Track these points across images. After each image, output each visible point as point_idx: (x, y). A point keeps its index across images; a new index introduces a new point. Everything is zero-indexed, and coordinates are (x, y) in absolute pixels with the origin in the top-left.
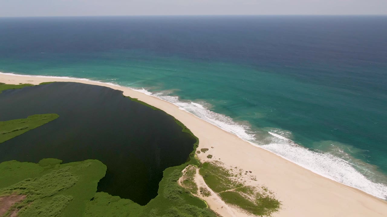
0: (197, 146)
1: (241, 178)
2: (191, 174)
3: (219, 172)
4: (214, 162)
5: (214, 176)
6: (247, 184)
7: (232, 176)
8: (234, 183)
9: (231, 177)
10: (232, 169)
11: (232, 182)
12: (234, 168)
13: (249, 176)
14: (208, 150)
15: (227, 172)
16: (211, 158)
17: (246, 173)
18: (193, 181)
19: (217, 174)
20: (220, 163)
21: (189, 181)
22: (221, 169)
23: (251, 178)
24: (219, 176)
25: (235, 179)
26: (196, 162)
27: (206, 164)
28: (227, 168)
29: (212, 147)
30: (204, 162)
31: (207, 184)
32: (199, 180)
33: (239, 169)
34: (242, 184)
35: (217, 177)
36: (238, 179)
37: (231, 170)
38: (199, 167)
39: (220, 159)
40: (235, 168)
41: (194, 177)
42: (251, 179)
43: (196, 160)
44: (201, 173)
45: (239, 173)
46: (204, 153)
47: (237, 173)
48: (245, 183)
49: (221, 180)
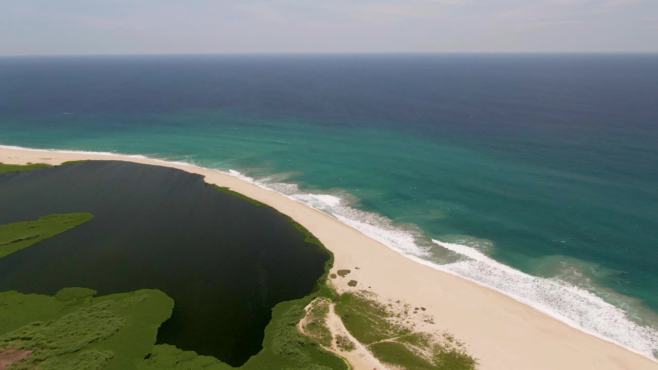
0: (331, 266)
1: (407, 320)
2: (321, 313)
3: (369, 309)
4: (360, 292)
5: (360, 316)
6: (417, 330)
7: (392, 316)
8: (395, 328)
9: (390, 318)
10: (392, 304)
11: (391, 327)
12: (394, 303)
13: (421, 315)
14: (349, 272)
15: (383, 310)
16: (354, 286)
17: (415, 311)
18: (324, 325)
19: (366, 313)
20: (371, 294)
21: (317, 325)
22: (372, 305)
23: (423, 319)
24: (369, 317)
25: (397, 322)
26: (330, 294)
27: (347, 296)
28: (383, 303)
29: (356, 268)
30: (342, 293)
31: (348, 330)
32: (334, 323)
33: (404, 304)
34: (409, 329)
35: (366, 318)
36: (402, 322)
37: (390, 305)
38: (334, 301)
39: (370, 287)
40: (396, 302)
41: (325, 318)
42: (425, 321)
43: (329, 289)
44: (338, 311)
45: (404, 311)
46: (344, 277)
47: (400, 311)
48: (414, 327)
49: (373, 323)
